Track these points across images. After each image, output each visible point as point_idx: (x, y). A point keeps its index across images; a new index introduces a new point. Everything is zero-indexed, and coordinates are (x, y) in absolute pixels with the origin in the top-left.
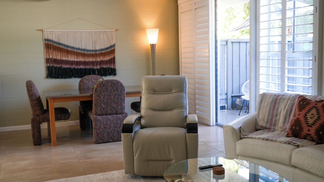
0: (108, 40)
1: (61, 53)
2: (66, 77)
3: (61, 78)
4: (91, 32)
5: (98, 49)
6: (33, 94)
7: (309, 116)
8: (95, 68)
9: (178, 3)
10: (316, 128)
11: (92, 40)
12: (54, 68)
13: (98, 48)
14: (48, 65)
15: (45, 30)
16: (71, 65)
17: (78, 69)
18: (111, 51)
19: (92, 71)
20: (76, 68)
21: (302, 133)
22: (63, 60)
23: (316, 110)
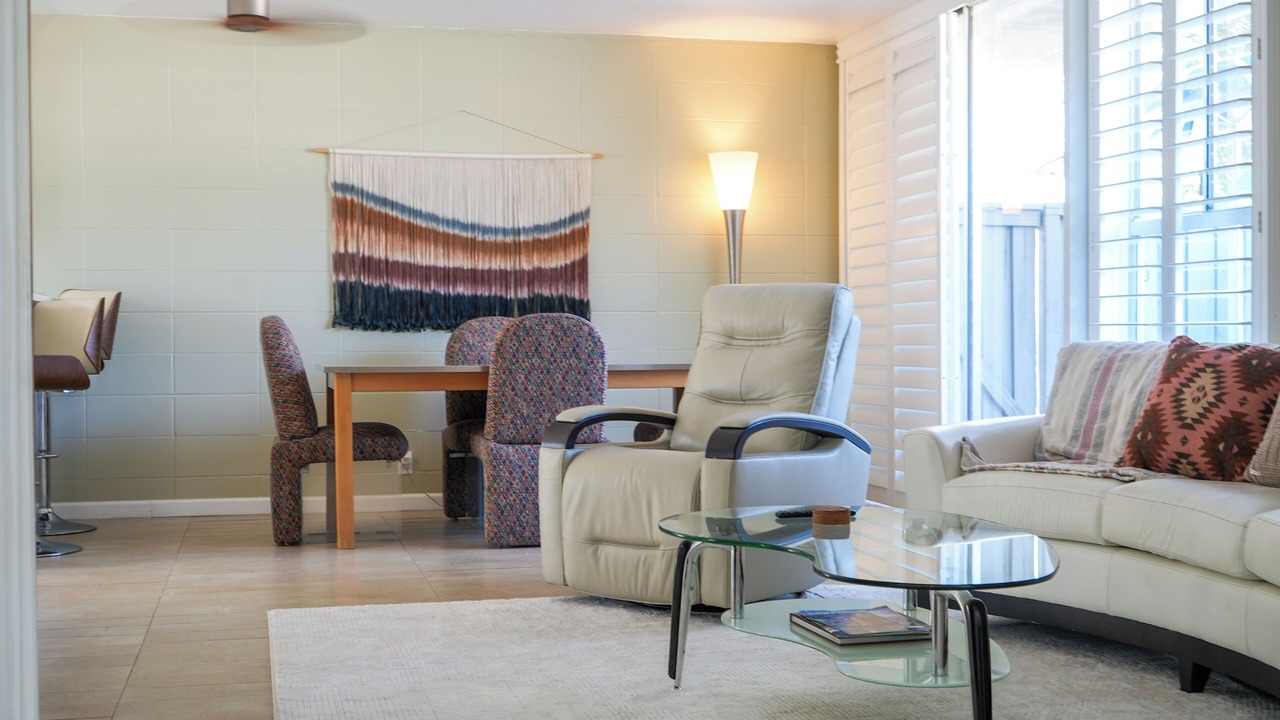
0: (565, 190)
1: (390, 236)
2: (402, 325)
3: (383, 330)
4: (502, 159)
5: (526, 226)
6: (282, 359)
7: (1188, 394)
8: (511, 295)
9: (836, 57)
10: (1208, 433)
11: (503, 192)
12: (360, 288)
13: (524, 222)
14: (342, 278)
15: (337, 151)
16: (421, 283)
17: (446, 298)
18: (573, 232)
19: (497, 308)
20: (442, 293)
21: (1162, 453)
22: (396, 263)
23: (1214, 375)
